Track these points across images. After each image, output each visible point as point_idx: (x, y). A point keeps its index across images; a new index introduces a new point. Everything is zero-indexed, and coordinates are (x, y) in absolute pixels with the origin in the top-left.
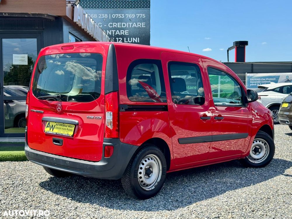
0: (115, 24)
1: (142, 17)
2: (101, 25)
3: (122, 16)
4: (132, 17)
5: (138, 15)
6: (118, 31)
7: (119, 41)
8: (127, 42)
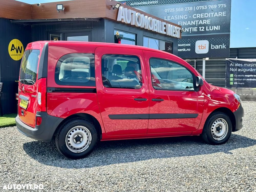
0: (199, 15)
1: (223, 7)
2: (187, 17)
3: (205, 7)
4: (214, 8)
5: (219, 5)
6: (201, 21)
7: (201, 30)
8: (209, 30)
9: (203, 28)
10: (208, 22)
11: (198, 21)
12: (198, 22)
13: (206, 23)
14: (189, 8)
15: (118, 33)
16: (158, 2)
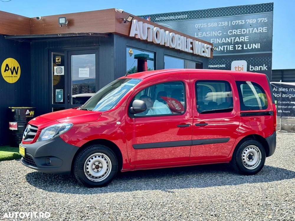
0: (235, 31)
1: (264, 21)
2: (221, 34)
3: (242, 22)
4: (253, 23)
5: (259, 20)
6: (237, 38)
7: (238, 48)
8: (247, 48)
9: (240, 46)
10: (246, 39)
11: (234, 38)
12: (234, 40)
13: (243, 41)
14: (224, 22)
15: (131, 51)
16: (188, 16)
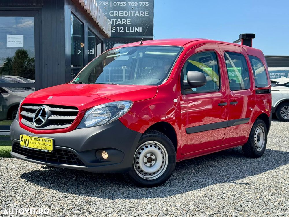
0: (116, 13)
1: (145, 5)
3: (123, 4)
4: (135, 6)
6: (119, 20)
7: (120, 30)
8: (129, 32)
9: (122, 29)
10: (128, 22)
11: (116, 19)
12: (116, 21)
13: (125, 24)
14: (104, 2)
